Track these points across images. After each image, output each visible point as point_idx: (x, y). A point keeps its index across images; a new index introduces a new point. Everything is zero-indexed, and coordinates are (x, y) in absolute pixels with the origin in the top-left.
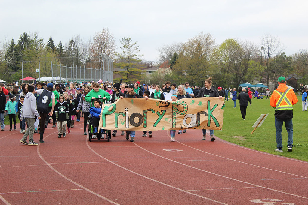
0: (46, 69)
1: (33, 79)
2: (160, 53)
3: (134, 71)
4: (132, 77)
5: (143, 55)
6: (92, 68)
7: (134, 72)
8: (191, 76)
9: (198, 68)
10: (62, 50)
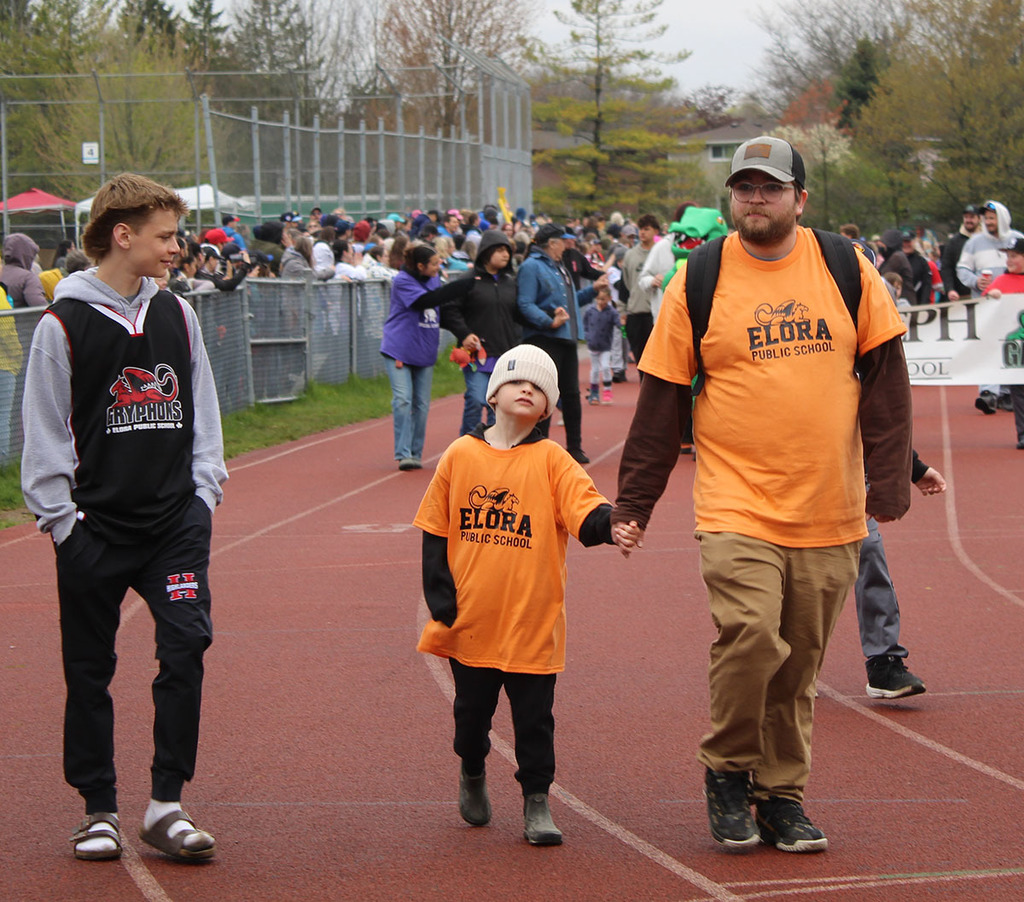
0: (131, 147)
1: (58, 205)
2: (769, 41)
3: (633, 145)
4: (623, 182)
5: (683, 57)
6: (400, 133)
7: (632, 152)
8: (964, 172)
9: (1008, 123)
10: (211, 31)
